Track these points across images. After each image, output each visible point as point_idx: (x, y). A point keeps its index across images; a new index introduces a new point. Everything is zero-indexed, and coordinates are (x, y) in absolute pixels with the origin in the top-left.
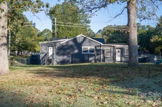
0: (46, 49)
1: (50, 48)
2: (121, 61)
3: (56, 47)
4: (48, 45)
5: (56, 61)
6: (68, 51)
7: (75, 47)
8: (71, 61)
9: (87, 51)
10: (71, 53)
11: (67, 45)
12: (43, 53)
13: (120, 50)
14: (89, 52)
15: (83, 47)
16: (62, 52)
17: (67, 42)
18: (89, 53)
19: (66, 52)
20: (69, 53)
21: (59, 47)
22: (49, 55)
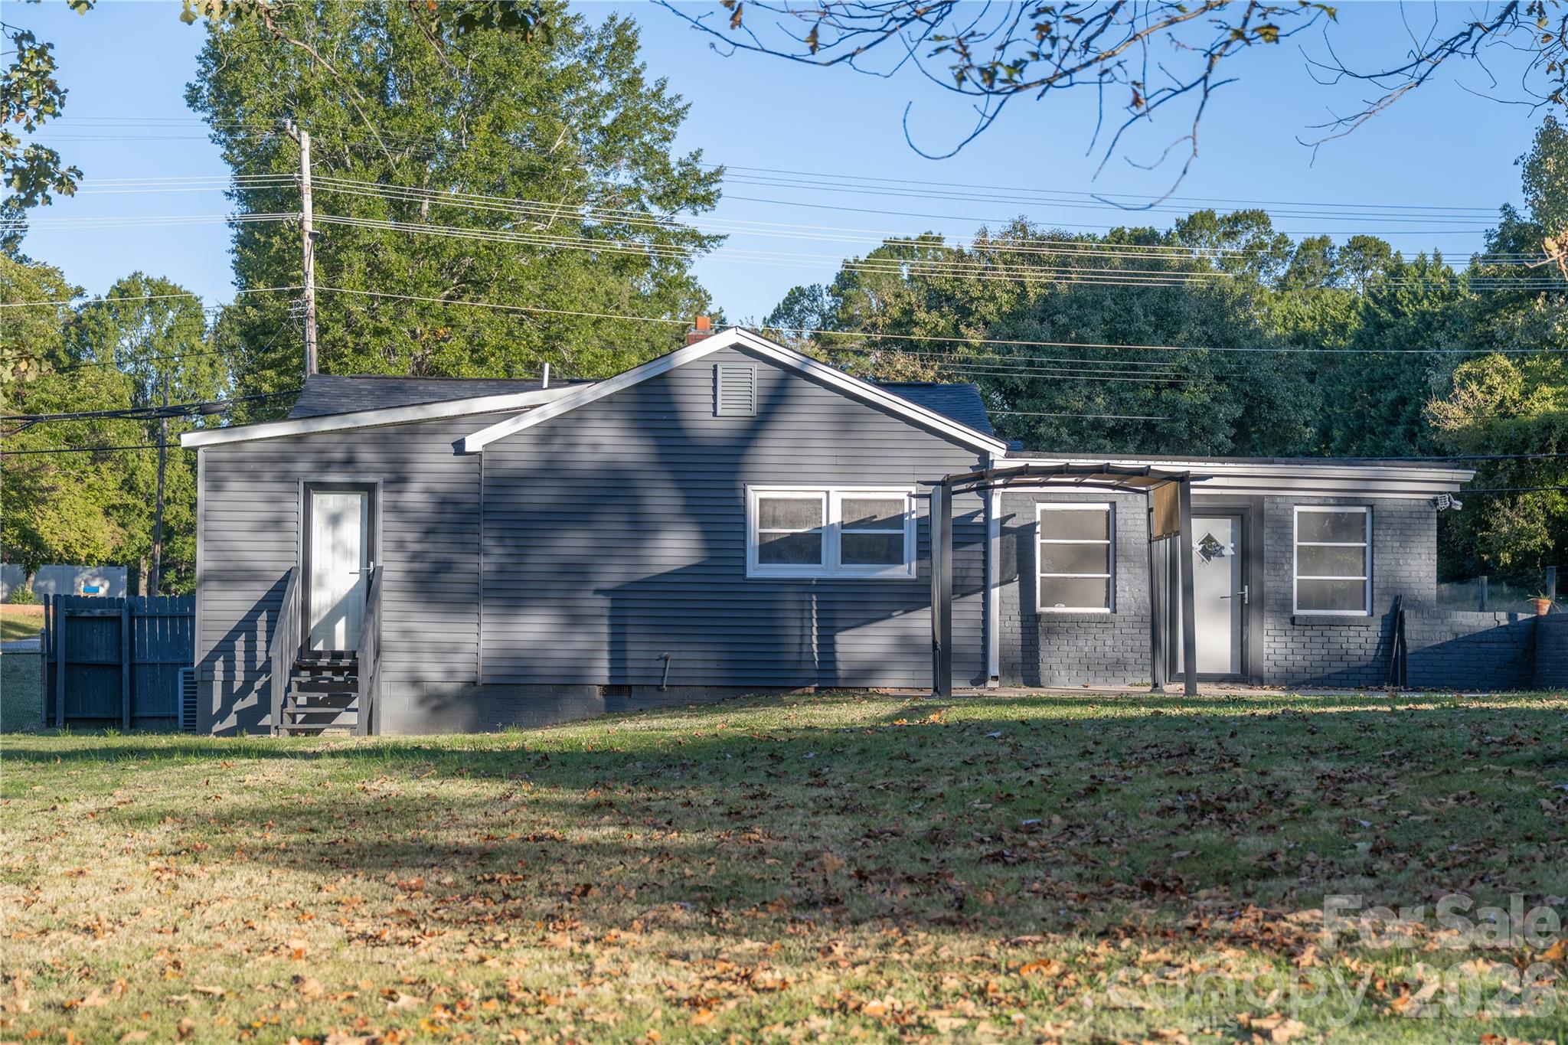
0: (276, 524)
1: (324, 503)
2: (1245, 673)
3: (414, 497)
4: (302, 467)
5: (415, 682)
6: (573, 543)
7: (662, 499)
8: (601, 672)
9: (806, 547)
10: (613, 574)
11: (550, 470)
12: (231, 576)
13: (1223, 531)
14: (831, 550)
15: (755, 495)
16: (487, 562)
17: (549, 432)
18: (831, 567)
19: (539, 561)
20: (575, 574)
21: (444, 502)
22: (322, 599)
